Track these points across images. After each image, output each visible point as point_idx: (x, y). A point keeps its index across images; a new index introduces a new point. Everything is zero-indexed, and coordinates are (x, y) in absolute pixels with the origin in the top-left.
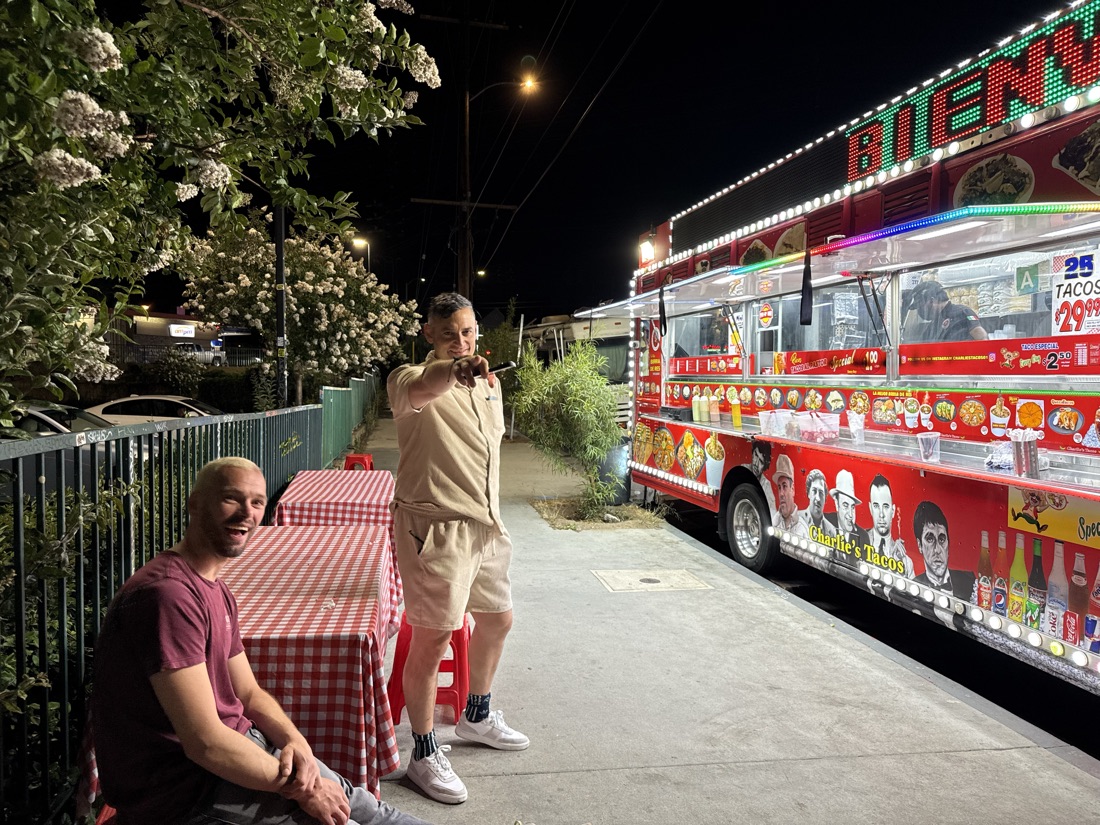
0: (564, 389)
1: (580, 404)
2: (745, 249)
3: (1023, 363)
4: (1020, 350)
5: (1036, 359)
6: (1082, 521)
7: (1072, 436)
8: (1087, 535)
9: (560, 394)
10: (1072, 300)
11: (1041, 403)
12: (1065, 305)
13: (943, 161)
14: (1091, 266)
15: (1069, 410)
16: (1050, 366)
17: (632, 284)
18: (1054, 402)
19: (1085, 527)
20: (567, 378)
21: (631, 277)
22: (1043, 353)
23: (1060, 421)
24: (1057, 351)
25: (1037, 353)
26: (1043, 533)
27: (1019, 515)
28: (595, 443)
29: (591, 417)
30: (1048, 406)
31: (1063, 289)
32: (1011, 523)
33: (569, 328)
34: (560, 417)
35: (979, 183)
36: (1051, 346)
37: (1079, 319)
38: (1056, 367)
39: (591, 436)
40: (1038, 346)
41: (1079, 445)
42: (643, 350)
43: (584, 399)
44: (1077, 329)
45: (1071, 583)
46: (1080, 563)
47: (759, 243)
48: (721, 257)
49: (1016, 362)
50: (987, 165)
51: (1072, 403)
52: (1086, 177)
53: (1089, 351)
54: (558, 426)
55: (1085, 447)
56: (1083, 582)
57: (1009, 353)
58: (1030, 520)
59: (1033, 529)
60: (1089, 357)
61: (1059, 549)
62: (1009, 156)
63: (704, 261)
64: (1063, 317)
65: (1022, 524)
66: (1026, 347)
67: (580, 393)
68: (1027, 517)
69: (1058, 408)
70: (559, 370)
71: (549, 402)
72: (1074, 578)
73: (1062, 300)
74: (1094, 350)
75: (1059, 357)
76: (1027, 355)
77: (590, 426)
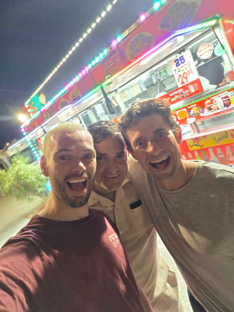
0: (18, 175)
1: (27, 178)
2: (58, 104)
3: (172, 100)
4: (169, 96)
5: (176, 97)
6: (215, 139)
7: (199, 115)
8: (218, 142)
9: (18, 178)
10: (181, 73)
11: (185, 110)
12: (180, 76)
13: (118, 45)
14: (183, 59)
15: (195, 108)
16: (182, 97)
17: (23, 130)
18: (189, 107)
19: (216, 140)
20: (17, 172)
21: (21, 129)
22: (178, 94)
23: (194, 112)
24: (183, 91)
25: (176, 95)
26: (203, 147)
27: (193, 145)
28: (39, 187)
29: (34, 179)
30: (187, 109)
31: (177, 71)
32: (191, 149)
33: (6, 153)
34: (22, 185)
35: (134, 47)
36: (179, 91)
37: (186, 78)
38: (184, 97)
39: (37, 186)
40: (176, 92)
41: (203, 117)
42: (38, 149)
43: (28, 175)
44: (187, 82)
45: (218, 158)
46: (219, 151)
47: (63, 100)
48: (51, 109)
49: (170, 101)
50: (134, 40)
51: (195, 105)
52: (173, 29)
53: (194, 87)
54: (23, 188)
55: (205, 116)
56: (223, 156)
57: (166, 99)
58: (197, 145)
59: (199, 148)
60: (195, 89)
61: (210, 150)
62: (141, 33)
63: (46, 113)
64: (180, 80)
65: (195, 148)
66: (171, 95)
67: (25, 174)
68: (195, 145)
69: (191, 109)
70: (13, 170)
71: (15, 182)
72: (219, 156)
73: (178, 75)
74: (196, 86)
75: (184, 93)
76: (173, 97)
77: (35, 183)
